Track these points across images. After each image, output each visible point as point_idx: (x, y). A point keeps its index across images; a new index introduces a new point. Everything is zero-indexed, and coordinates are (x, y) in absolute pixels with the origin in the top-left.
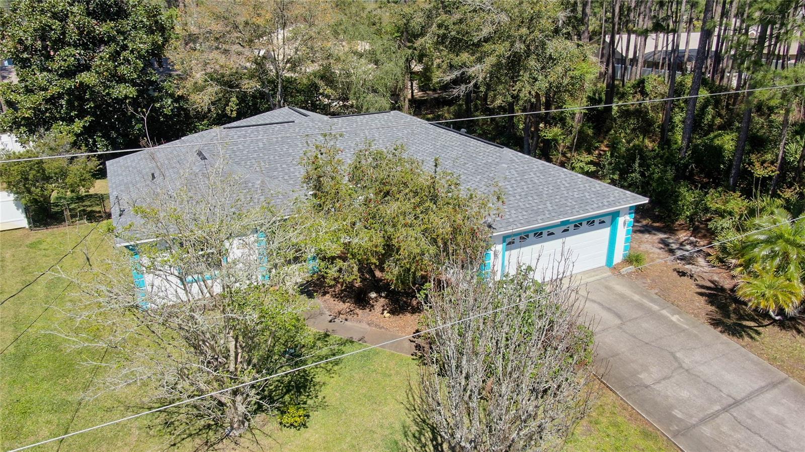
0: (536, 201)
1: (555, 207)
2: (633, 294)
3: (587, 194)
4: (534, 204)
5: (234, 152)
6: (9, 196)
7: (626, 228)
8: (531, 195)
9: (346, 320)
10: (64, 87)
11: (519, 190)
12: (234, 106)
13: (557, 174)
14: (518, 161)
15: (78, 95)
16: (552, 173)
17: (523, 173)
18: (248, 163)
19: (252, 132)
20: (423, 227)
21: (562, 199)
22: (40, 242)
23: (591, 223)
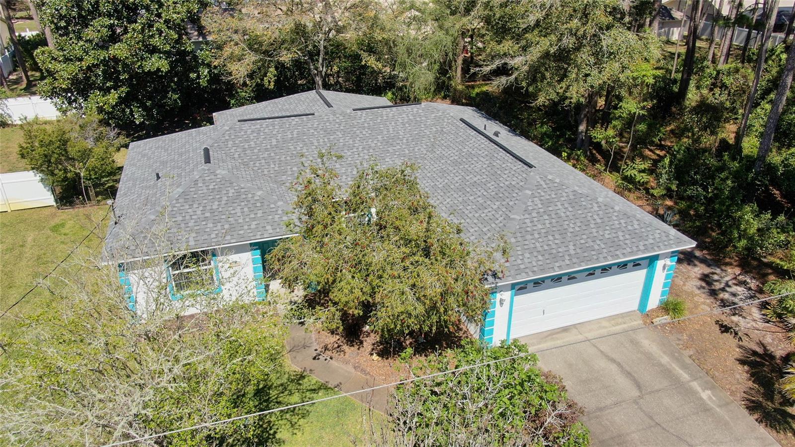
0: (557, 241)
1: (578, 251)
2: (662, 354)
3: (620, 234)
4: (554, 246)
5: (244, 150)
7: (665, 272)
8: (553, 233)
9: (331, 358)
10: (98, 59)
11: (540, 226)
12: (272, 76)
13: (590, 206)
14: (545, 186)
15: (112, 68)
16: (584, 203)
17: (550, 202)
18: (257, 165)
19: (267, 126)
20: (411, 282)
21: (589, 240)
22: (63, 225)
23: (623, 266)
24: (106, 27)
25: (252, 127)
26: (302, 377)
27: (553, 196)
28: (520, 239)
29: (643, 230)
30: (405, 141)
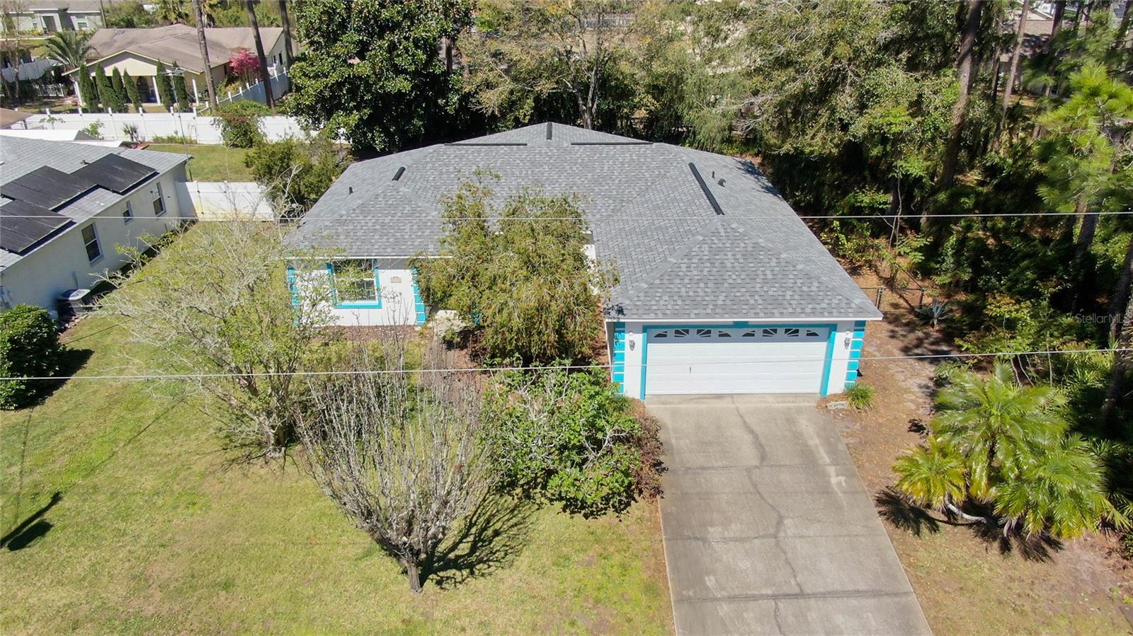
0: (707, 290)
1: (728, 302)
2: (814, 437)
3: (789, 293)
4: (701, 294)
7: (850, 349)
8: (707, 281)
11: (695, 273)
13: (767, 261)
17: (720, 251)
19: (473, 152)
21: (746, 294)
23: (792, 332)
24: (354, 43)
25: (458, 152)
27: (728, 245)
28: (665, 281)
29: (821, 293)
30: (617, 182)
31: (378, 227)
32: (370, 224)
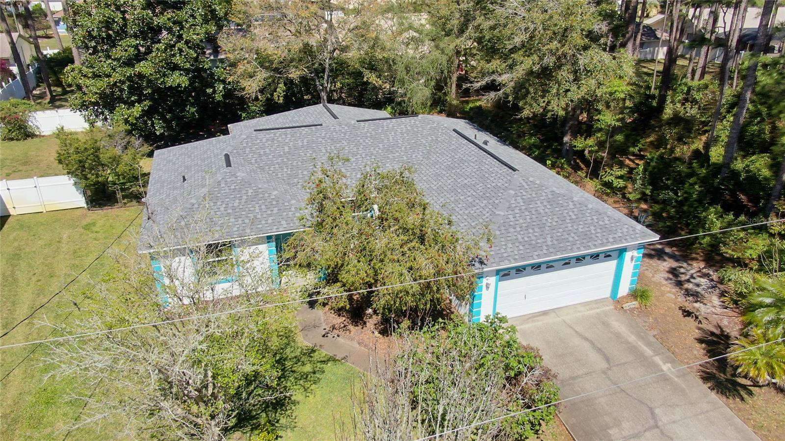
0: (536, 234)
1: (555, 242)
2: (629, 334)
3: (592, 228)
4: (533, 238)
5: (260, 155)
6: (70, 180)
7: (633, 263)
8: (533, 227)
9: (338, 336)
10: (125, 76)
11: (521, 221)
12: (281, 92)
14: (527, 187)
15: (136, 85)
16: (561, 202)
17: (531, 200)
18: (272, 169)
19: (280, 135)
20: (408, 265)
21: (565, 233)
22: (94, 224)
23: (595, 257)
24: (132, 47)
25: (267, 136)
26: (313, 351)
27: (534, 195)
28: (503, 232)
29: (613, 225)
30: (403, 149)
31: (230, 211)
32: (222, 209)
